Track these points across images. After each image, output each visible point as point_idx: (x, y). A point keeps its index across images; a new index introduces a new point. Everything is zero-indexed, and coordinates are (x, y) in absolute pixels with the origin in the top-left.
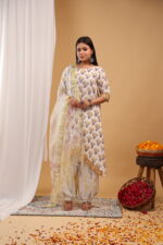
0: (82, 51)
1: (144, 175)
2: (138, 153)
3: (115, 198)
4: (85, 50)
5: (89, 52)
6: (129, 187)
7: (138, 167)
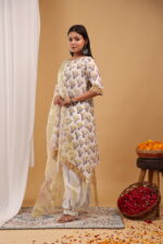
0: (74, 41)
1: (146, 179)
2: (139, 154)
3: (114, 206)
4: (77, 39)
5: (81, 42)
6: (130, 193)
7: (140, 170)
